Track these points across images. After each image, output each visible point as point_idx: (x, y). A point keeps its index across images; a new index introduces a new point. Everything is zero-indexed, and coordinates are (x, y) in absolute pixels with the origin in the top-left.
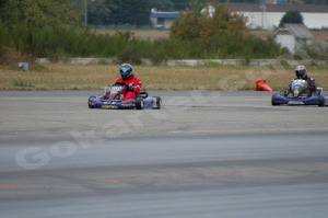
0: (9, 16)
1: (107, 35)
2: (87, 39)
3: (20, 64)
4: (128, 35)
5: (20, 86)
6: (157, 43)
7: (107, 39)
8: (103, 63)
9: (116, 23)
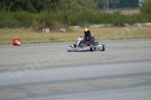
0: (63, 7)
1: (109, 14)
2: (99, 16)
3: (62, 30)
4: (118, 13)
5: (53, 40)
6: (133, 16)
7: (109, 15)
8: (106, 27)
9: (123, 7)
